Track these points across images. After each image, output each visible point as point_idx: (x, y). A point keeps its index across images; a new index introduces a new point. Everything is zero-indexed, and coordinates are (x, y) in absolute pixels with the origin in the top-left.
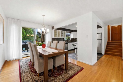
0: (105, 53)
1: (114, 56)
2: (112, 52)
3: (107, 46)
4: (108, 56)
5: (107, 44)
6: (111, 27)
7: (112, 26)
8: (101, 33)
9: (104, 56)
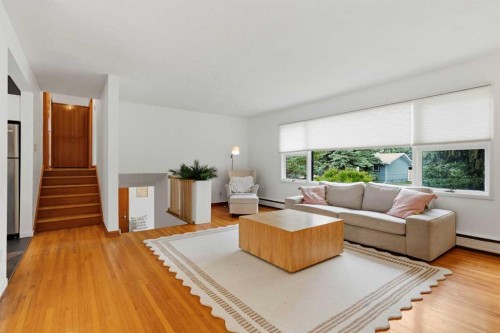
0: (39, 229)
1: (77, 230)
2: (67, 215)
3: (43, 192)
4: (53, 236)
5: (44, 182)
6: (52, 104)
7: (54, 101)
8: (19, 123)
9: (33, 243)
